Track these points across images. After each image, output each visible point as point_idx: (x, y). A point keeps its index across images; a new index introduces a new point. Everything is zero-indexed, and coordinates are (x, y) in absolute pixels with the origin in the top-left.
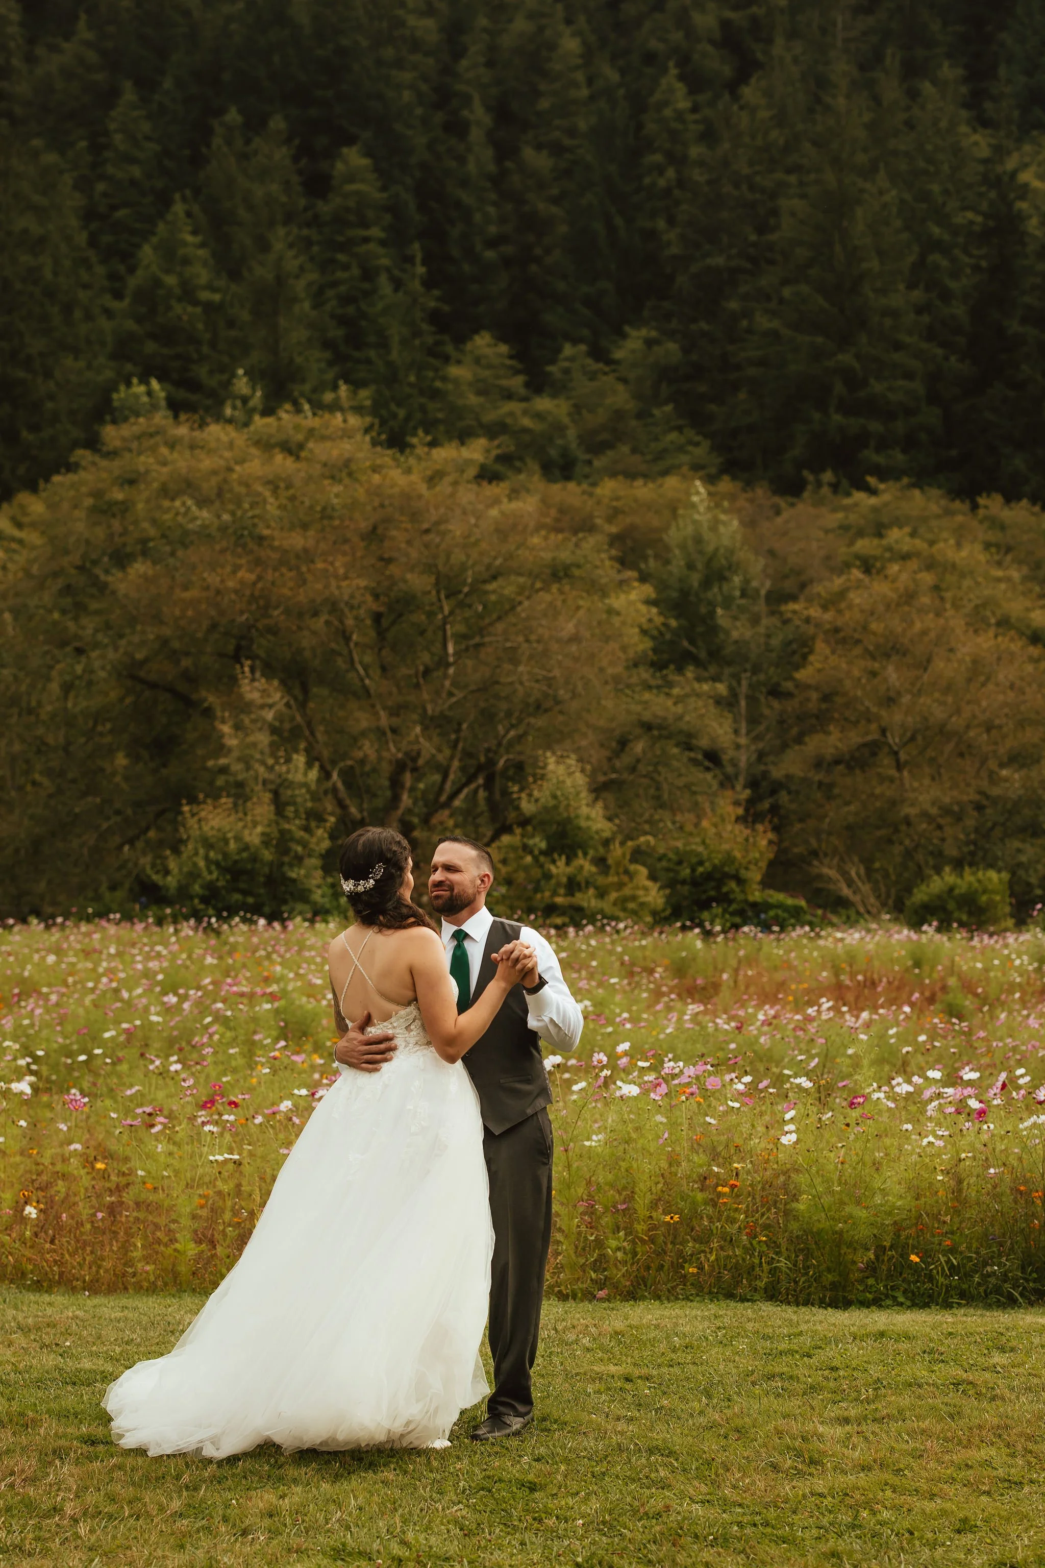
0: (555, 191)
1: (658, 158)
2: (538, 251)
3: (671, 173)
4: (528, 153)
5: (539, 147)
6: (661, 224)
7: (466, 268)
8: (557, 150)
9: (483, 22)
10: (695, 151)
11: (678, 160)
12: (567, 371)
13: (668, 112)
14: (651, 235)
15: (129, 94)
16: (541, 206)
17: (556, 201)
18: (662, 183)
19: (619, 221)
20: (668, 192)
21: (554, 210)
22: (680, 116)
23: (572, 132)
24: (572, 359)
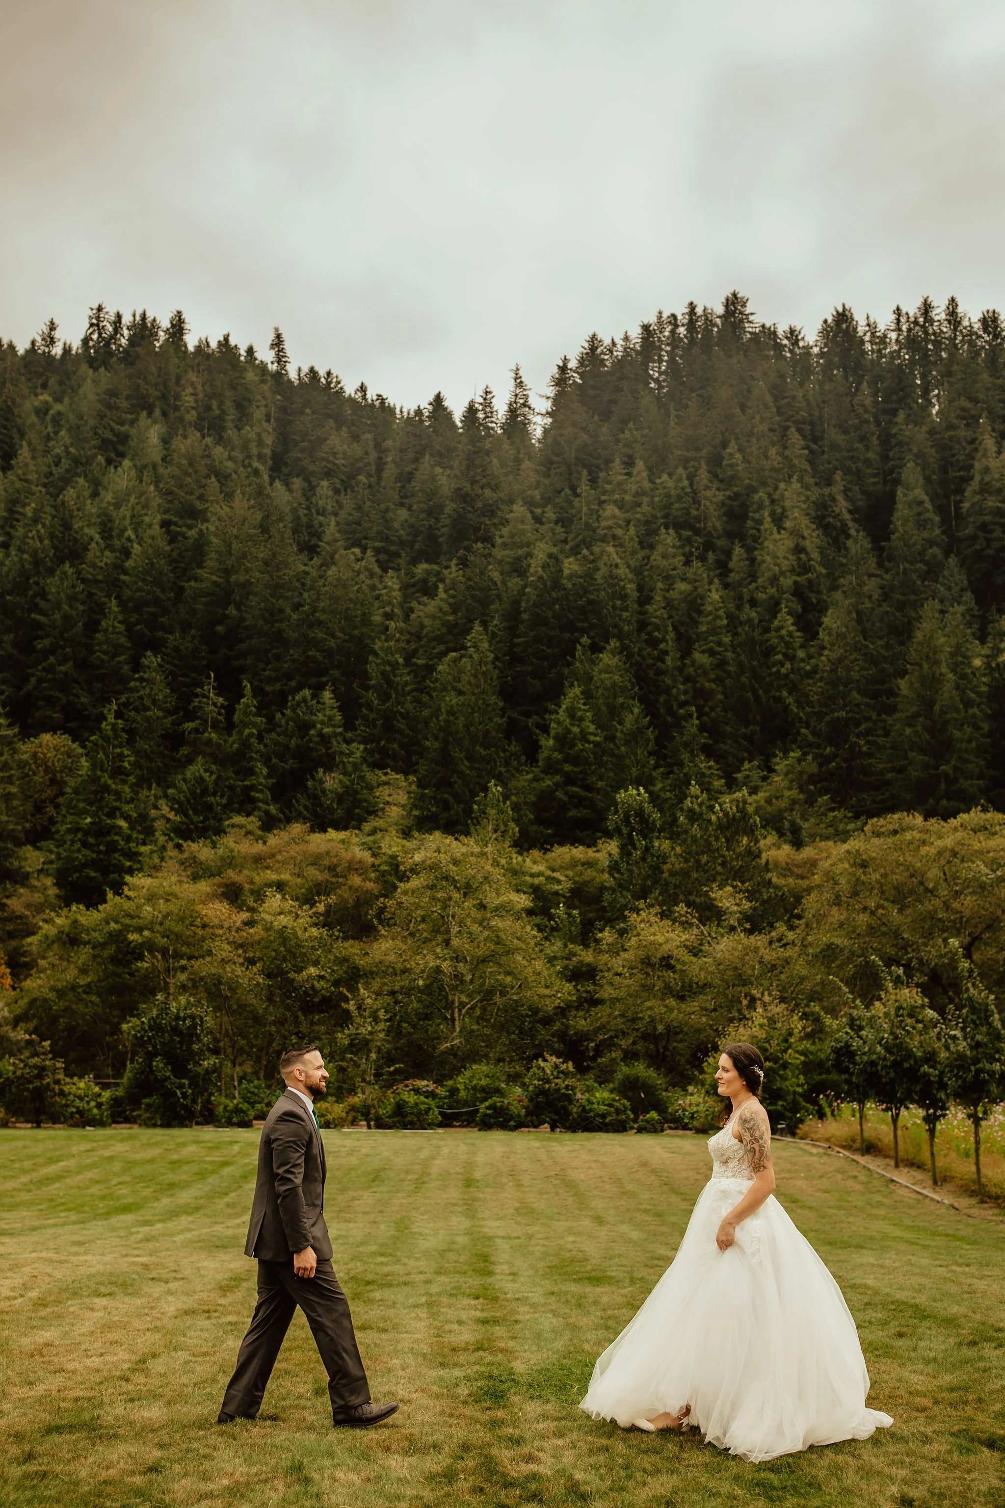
0: (712, 676)
1: (779, 657)
2: (707, 709)
3: (788, 665)
4: (697, 655)
5: (703, 652)
6: (785, 693)
7: (669, 719)
8: (712, 653)
9: (660, 585)
10: (801, 654)
11: (791, 658)
12: (747, 777)
13: (784, 632)
14: (779, 700)
15: (477, 627)
16: (707, 684)
17: (713, 681)
18: (783, 670)
19: (761, 692)
20: (786, 676)
21: (713, 686)
22: (790, 635)
23: (719, 643)
24: (749, 770)
